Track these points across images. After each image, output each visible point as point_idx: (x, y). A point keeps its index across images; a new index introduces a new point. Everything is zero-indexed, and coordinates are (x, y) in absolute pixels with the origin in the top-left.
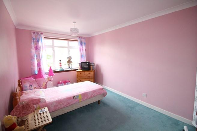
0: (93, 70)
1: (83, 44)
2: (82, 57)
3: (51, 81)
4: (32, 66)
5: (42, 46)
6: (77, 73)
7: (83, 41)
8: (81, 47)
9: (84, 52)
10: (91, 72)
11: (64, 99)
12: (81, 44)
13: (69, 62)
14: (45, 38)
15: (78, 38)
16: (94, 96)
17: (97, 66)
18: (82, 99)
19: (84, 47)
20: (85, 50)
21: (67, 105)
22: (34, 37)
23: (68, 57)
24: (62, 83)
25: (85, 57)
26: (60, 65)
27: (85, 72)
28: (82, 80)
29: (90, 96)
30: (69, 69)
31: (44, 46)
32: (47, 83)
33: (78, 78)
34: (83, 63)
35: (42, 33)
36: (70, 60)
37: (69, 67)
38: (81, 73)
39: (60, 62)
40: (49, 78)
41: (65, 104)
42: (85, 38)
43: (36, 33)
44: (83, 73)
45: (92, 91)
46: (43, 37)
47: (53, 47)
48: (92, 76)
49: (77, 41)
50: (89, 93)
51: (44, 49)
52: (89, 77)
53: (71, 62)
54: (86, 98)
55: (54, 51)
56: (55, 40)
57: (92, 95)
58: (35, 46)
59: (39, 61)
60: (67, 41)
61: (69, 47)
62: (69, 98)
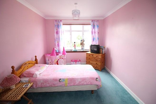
0: (102, 53)
1: (96, 27)
2: (93, 40)
3: (62, 58)
4: (55, 46)
5: (61, 31)
6: (87, 55)
7: (96, 23)
8: (93, 30)
9: (97, 35)
10: (99, 56)
11: (51, 79)
12: (94, 27)
13: (82, 44)
14: (63, 24)
15: (91, 21)
16: (82, 85)
17: (108, 49)
18: (69, 84)
19: (96, 29)
20: (98, 33)
21: (52, 86)
22: (56, 25)
23: (82, 40)
24: (73, 62)
25: (97, 40)
26: (74, 46)
27: (93, 54)
28: (90, 62)
29: (77, 83)
30: (82, 50)
31: (62, 31)
32: (59, 60)
33: (87, 59)
34: (92, 46)
35: (61, 21)
36: (83, 42)
37: (82, 49)
38: (89, 55)
39: (74, 43)
40: (61, 57)
41: (50, 85)
42: (98, 21)
43: (57, 21)
44: (91, 56)
45: (81, 79)
46: (62, 23)
47: (71, 31)
48: (100, 60)
49: (90, 24)
50: (77, 79)
51: (62, 34)
52: (97, 60)
53: (84, 44)
54: (72, 84)
55: (71, 34)
56: (72, 26)
57: (81, 82)
58: (56, 31)
59: (59, 43)
60: (81, 26)
61: (83, 31)
62: (55, 80)
